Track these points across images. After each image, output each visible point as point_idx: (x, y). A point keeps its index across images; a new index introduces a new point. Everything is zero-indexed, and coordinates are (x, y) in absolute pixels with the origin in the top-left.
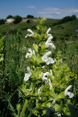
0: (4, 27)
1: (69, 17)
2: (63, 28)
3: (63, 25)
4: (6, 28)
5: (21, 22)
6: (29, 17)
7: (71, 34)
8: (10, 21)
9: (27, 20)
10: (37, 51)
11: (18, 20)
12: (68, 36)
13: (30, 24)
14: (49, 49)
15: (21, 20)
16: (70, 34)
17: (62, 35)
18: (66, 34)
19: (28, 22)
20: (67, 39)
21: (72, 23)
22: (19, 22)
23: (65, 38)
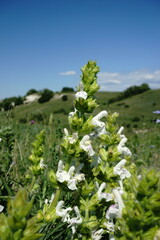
0: (22, 109)
1: (136, 87)
2: (127, 107)
3: (127, 101)
4: (25, 111)
5: (52, 100)
6: (66, 90)
7: (143, 117)
8: (32, 98)
9: (62, 96)
10: (106, 159)
11: (46, 96)
12: (136, 120)
13: (67, 102)
14: (122, 156)
15: (52, 97)
16: (140, 117)
17: (126, 119)
18: (133, 117)
19: (65, 98)
20: (136, 126)
21: (142, 98)
22: (48, 100)
23: (133, 124)
